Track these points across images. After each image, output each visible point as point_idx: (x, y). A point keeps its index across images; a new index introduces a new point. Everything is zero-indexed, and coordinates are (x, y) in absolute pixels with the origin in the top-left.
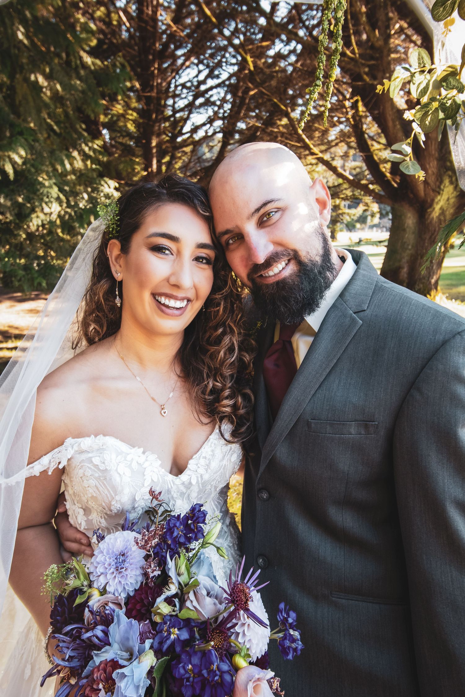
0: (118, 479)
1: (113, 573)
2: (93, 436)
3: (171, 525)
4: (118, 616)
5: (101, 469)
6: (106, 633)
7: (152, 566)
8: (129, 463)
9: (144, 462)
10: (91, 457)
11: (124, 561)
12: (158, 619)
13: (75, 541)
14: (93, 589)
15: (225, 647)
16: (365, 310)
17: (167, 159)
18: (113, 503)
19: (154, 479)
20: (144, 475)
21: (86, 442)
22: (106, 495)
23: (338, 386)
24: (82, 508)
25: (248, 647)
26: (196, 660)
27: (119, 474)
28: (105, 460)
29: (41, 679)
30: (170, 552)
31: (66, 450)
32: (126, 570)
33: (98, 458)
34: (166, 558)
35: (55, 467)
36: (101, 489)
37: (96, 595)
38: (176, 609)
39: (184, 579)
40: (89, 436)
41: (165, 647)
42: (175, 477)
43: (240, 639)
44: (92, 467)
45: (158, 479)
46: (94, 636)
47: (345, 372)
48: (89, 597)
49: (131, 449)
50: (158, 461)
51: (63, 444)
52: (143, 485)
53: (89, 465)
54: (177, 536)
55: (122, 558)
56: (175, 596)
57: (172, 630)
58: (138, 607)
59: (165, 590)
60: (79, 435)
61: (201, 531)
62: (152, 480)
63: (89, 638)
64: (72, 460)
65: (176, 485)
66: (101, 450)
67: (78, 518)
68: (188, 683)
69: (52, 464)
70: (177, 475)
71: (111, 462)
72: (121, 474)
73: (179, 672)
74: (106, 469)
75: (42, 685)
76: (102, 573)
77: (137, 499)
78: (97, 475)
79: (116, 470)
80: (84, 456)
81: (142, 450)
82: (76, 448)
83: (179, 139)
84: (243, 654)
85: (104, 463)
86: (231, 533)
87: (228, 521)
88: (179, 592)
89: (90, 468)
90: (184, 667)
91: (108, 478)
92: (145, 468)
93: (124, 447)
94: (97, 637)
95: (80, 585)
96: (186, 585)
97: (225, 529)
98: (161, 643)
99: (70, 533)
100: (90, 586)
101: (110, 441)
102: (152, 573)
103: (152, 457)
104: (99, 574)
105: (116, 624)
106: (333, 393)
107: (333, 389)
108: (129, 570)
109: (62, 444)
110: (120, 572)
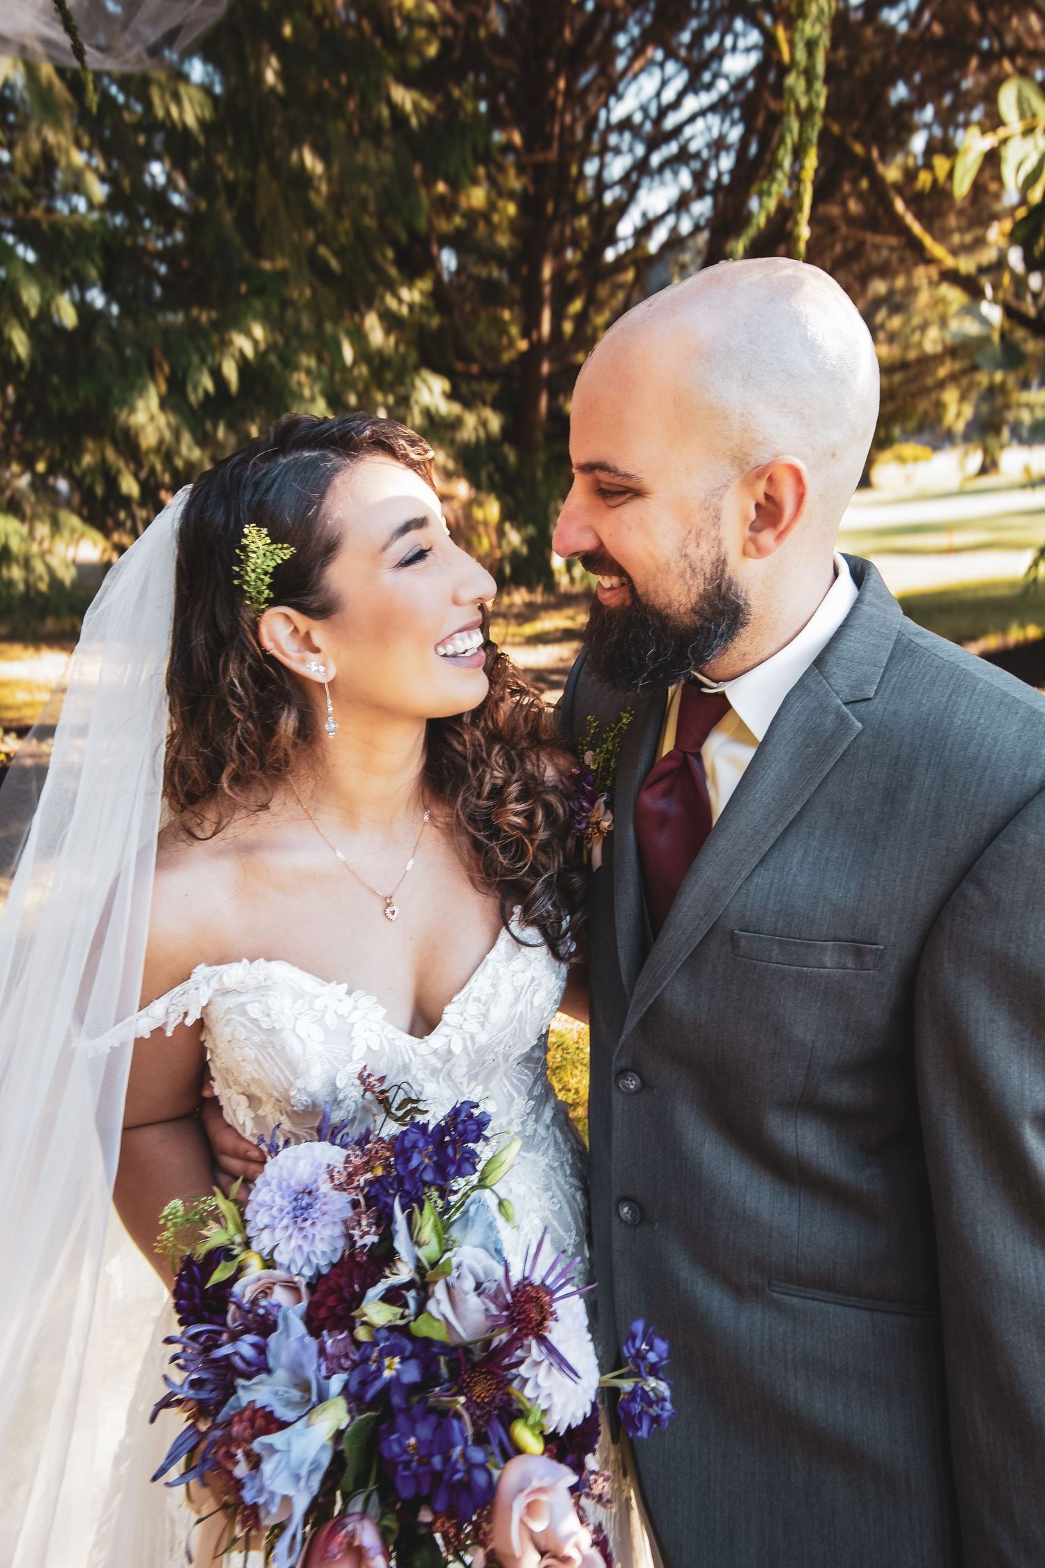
0: (297, 1047)
1: (287, 1227)
2: (245, 961)
3: (407, 1144)
4: (286, 1318)
5: (264, 1026)
6: (261, 1349)
7: (364, 1223)
8: (319, 1014)
9: (350, 1012)
10: (244, 1004)
11: (309, 1206)
12: (362, 1334)
13: (236, 1155)
14: (251, 1254)
15: (497, 1400)
16: (869, 699)
17: (576, 306)
18: (293, 1093)
19: (371, 1045)
20: (352, 1039)
21: (234, 973)
22: (278, 1077)
23: (802, 863)
24: (243, 1094)
25: (544, 1406)
26: (425, 1431)
27: (298, 1036)
28: (271, 1010)
29: (151, 1409)
30: (401, 1197)
31: (197, 989)
32: (313, 1223)
33: (256, 1005)
34: (392, 1208)
35: (178, 1022)
36: (266, 1065)
37: (255, 1268)
38: (407, 1312)
39: (429, 1251)
40: (239, 961)
41: (371, 1393)
42: (417, 1040)
43: (529, 1391)
44: (247, 1023)
45: (381, 1043)
46: (236, 1353)
47: (817, 833)
48: (241, 1269)
49: (323, 986)
50: (380, 1008)
51: (189, 978)
52: (351, 1058)
53: (242, 1019)
54: (417, 1168)
55: (306, 1200)
56: (409, 1285)
57: (387, 1361)
58: (331, 1301)
59: (387, 1272)
60: (222, 959)
61: (472, 1157)
62: (369, 1048)
63: (227, 1357)
64: (210, 1007)
65: (420, 1055)
66: (263, 989)
67: (237, 1113)
68: (406, 1473)
69: (172, 1017)
70: (421, 1037)
71: (282, 1013)
72: (304, 1036)
73: (390, 1448)
74: (274, 1028)
75: (153, 1420)
76: (266, 1227)
77: (340, 1085)
78: (256, 1039)
79: (294, 1030)
80: (231, 1001)
81: (345, 987)
82: (214, 984)
83: (610, 255)
84: (531, 1421)
85: (268, 1015)
86: (556, 1141)
87: (548, 1114)
88: (417, 1278)
89: (242, 1025)
90: (399, 1442)
91: (277, 1046)
92: (353, 1024)
93: (308, 982)
94: (243, 1358)
95: (227, 1242)
96: (434, 1265)
97: (542, 1131)
98: (364, 1383)
99: (227, 1141)
100: (247, 1244)
101: (280, 971)
102: (361, 1237)
103: (366, 1002)
104: (261, 1226)
105: (281, 1332)
106: (790, 878)
107: (791, 868)
108: (319, 1225)
109: (187, 977)
110: (301, 1229)
